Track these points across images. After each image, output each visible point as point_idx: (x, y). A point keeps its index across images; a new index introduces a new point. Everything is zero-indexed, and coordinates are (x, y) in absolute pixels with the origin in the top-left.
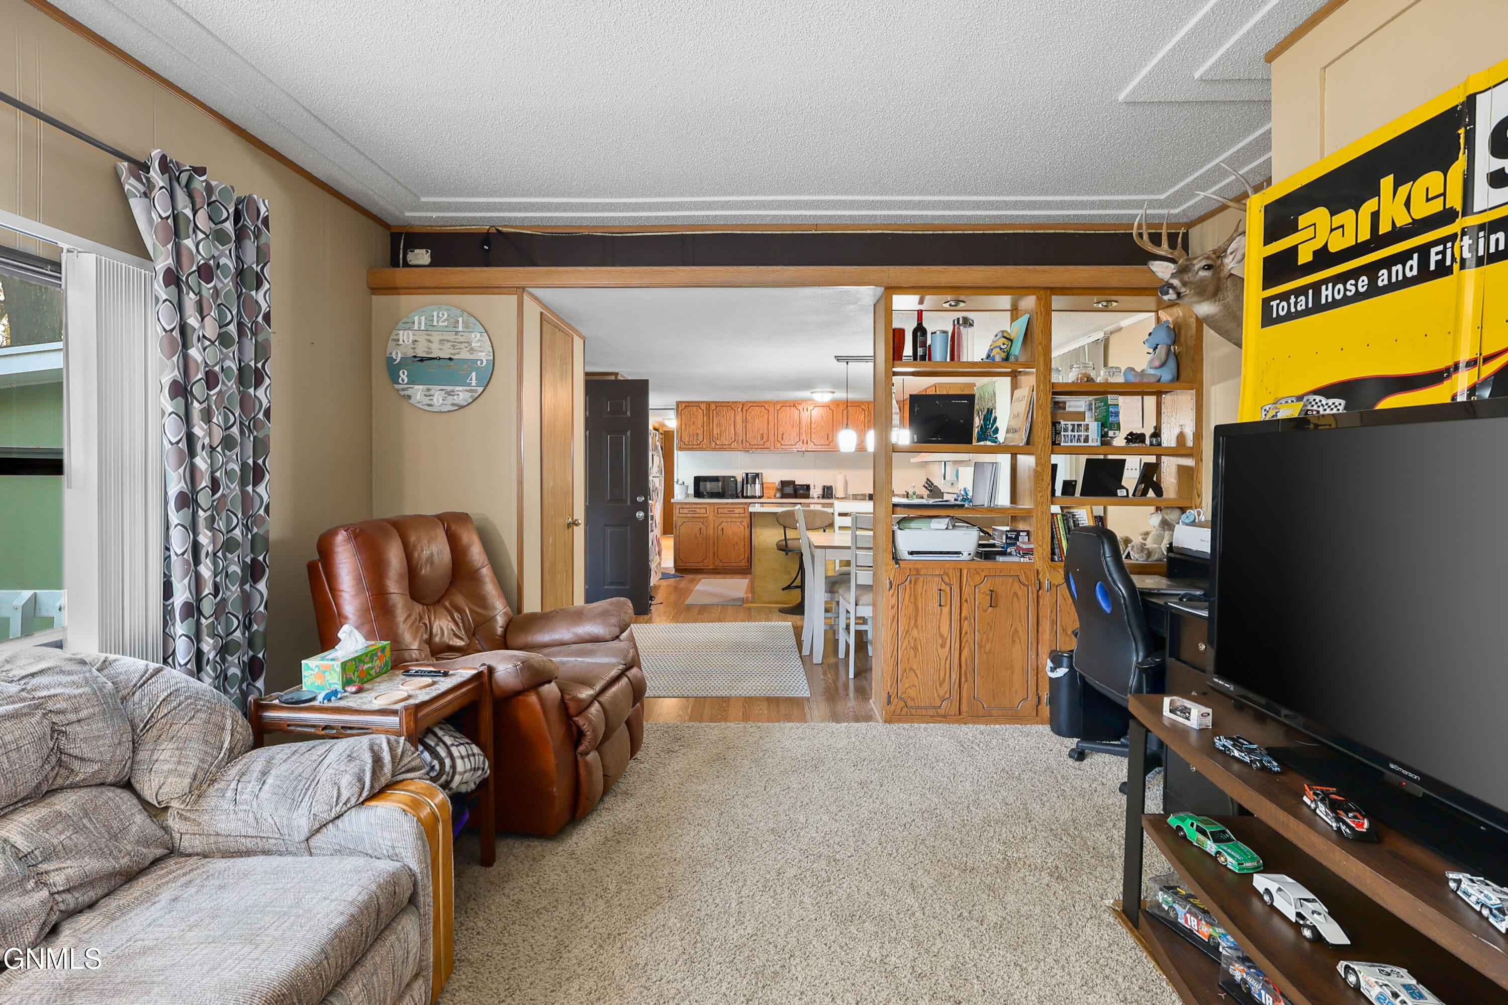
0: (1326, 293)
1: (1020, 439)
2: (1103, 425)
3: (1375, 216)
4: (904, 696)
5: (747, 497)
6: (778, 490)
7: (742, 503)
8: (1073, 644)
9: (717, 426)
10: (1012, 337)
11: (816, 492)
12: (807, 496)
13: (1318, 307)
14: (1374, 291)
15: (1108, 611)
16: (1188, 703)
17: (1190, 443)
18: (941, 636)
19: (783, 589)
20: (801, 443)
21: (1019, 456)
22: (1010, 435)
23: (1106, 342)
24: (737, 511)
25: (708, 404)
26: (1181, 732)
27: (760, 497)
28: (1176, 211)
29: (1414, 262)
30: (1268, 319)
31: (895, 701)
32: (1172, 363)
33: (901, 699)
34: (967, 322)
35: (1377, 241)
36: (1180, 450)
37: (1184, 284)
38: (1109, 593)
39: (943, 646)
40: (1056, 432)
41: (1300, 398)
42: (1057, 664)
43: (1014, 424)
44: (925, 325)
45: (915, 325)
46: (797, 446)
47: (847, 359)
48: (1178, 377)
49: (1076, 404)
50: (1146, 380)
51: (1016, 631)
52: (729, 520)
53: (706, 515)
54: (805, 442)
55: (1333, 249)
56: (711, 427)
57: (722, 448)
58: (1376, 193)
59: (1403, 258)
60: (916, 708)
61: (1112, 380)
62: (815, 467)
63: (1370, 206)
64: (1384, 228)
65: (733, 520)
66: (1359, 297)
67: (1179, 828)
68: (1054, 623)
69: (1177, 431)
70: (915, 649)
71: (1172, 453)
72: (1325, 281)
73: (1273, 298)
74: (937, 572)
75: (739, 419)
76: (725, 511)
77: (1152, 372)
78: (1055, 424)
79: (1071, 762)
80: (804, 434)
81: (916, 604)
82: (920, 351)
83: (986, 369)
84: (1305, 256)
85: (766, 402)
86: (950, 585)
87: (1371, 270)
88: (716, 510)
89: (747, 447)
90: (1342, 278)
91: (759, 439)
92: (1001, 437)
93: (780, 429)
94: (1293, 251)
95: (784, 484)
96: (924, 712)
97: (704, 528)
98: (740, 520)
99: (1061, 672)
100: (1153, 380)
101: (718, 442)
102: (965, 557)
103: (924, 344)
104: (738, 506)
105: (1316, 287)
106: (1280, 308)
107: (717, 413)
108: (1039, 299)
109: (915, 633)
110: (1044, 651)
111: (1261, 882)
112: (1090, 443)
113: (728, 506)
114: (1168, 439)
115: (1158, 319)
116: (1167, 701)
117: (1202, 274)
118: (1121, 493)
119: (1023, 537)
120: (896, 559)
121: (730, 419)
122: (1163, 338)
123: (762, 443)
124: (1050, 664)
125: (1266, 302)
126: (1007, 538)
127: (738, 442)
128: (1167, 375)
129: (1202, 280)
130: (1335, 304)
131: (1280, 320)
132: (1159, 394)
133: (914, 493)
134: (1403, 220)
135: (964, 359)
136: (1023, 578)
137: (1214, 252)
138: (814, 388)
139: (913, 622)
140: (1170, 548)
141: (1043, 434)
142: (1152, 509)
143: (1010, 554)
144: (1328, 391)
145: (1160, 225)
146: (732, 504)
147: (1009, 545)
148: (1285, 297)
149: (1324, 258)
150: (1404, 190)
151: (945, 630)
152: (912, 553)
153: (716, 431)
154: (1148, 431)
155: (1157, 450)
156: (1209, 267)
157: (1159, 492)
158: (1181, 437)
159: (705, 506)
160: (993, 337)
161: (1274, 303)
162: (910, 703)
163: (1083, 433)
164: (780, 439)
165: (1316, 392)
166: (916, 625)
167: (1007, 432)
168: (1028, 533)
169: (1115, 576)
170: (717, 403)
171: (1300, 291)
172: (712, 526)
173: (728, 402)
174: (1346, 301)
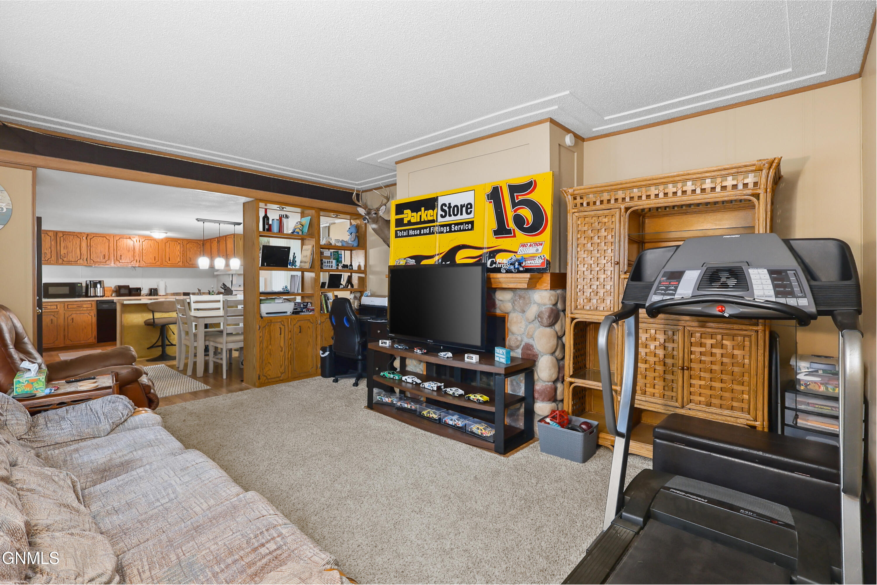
0: (411, 232)
1: (307, 266)
2: (337, 262)
3: (421, 216)
4: (266, 375)
5: (91, 297)
6: (113, 291)
7: (89, 301)
8: (332, 342)
9: (64, 248)
10: (303, 224)
11: (145, 291)
12: (139, 295)
13: (408, 236)
14: (420, 234)
15: (348, 326)
16: (385, 341)
17: (363, 268)
18: (281, 347)
19: (148, 349)
20: (135, 262)
21: (305, 273)
22: (302, 264)
23: (329, 227)
24: (85, 306)
25: (56, 233)
26: (385, 348)
27: (102, 296)
28: (360, 187)
29: (428, 229)
30: (397, 236)
31: (262, 377)
32: (357, 240)
33: (265, 376)
34: (287, 217)
35: (421, 223)
36: (359, 271)
37: (370, 218)
38: (349, 320)
39: (281, 351)
40: (322, 264)
41: (405, 259)
42: (324, 351)
43: (304, 259)
44: (268, 215)
45: (264, 215)
46: (132, 263)
47: (204, 221)
48: (358, 245)
49: (327, 253)
50: (349, 245)
51: (309, 341)
52: (78, 312)
53: (57, 310)
54: (138, 261)
55: (412, 221)
56: (59, 248)
57: (69, 263)
58: (421, 211)
59: (426, 228)
60: (271, 379)
61: (337, 244)
62: (143, 276)
63: (419, 213)
64: (422, 220)
65: (82, 312)
66: (417, 235)
67: (384, 375)
68: (322, 336)
69: (357, 264)
70: (270, 354)
71: (356, 272)
72: (410, 229)
73: (398, 230)
74: (279, 321)
75: (84, 244)
76: (75, 306)
77: (351, 242)
78: (321, 260)
79: (334, 383)
80: (137, 256)
81: (270, 334)
82: (267, 227)
83: (292, 236)
84: (405, 222)
85: (108, 235)
86: (284, 325)
87: (420, 229)
88: (66, 307)
89: (89, 262)
90: (414, 229)
91: (102, 258)
92: (298, 264)
93: (118, 252)
94: (403, 219)
95: (120, 287)
96: (274, 380)
97: (55, 319)
98: (88, 312)
99: (327, 353)
100: (351, 245)
101: (65, 259)
102: (289, 313)
103: (268, 224)
104: (86, 303)
105: (408, 230)
106: (400, 234)
107: (64, 240)
108: (316, 212)
109: (270, 347)
110: (319, 347)
111: (404, 378)
112: (333, 268)
113: (77, 303)
114: (355, 267)
115: (351, 223)
116: (380, 341)
117: (374, 215)
118: (341, 287)
119: (309, 305)
120: (262, 317)
121: (76, 244)
122: (354, 230)
123: (104, 261)
124: (321, 352)
125: (396, 231)
126: (304, 305)
127: (83, 260)
128: (355, 244)
129: (374, 217)
130: (412, 236)
131: (400, 237)
132: (351, 251)
133: (213, 291)
134: (426, 219)
135: (285, 232)
136: (311, 321)
137: (377, 208)
138: (152, 230)
139: (269, 343)
140: (360, 305)
141: (317, 264)
142: (349, 292)
143: (304, 312)
144: (412, 258)
145: (354, 190)
146: (80, 301)
147: (304, 308)
148: (401, 231)
149: (410, 223)
150: (426, 212)
151: (282, 344)
152: (267, 313)
153: (63, 252)
154: (349, 264)
155: (351, 271)
156: (375, 214)
157: (352, 286)
158: (359, 266)
159: (55, 304)
160: (295, 223)
161: (398, 232)
162: (269, 377)
163: (331, 264)
164: (119, 259)
165: (409, 257)
166: (270, 344)
167: (301, 262)
168: (311, 303)
169: (351, 314)
170: (64, 233)
171: (405, 230)
172: (62, 317)
173: (74, 233)
174: (415, 235)
